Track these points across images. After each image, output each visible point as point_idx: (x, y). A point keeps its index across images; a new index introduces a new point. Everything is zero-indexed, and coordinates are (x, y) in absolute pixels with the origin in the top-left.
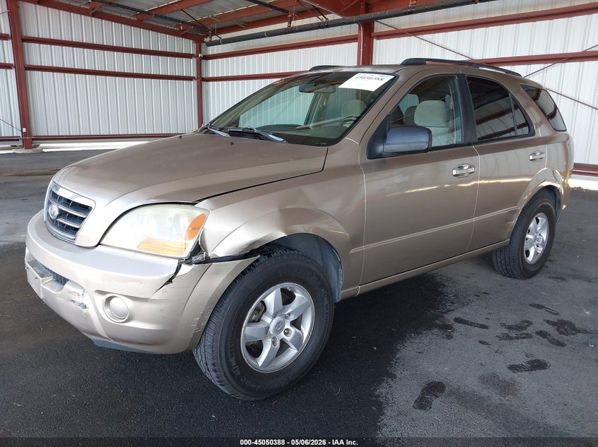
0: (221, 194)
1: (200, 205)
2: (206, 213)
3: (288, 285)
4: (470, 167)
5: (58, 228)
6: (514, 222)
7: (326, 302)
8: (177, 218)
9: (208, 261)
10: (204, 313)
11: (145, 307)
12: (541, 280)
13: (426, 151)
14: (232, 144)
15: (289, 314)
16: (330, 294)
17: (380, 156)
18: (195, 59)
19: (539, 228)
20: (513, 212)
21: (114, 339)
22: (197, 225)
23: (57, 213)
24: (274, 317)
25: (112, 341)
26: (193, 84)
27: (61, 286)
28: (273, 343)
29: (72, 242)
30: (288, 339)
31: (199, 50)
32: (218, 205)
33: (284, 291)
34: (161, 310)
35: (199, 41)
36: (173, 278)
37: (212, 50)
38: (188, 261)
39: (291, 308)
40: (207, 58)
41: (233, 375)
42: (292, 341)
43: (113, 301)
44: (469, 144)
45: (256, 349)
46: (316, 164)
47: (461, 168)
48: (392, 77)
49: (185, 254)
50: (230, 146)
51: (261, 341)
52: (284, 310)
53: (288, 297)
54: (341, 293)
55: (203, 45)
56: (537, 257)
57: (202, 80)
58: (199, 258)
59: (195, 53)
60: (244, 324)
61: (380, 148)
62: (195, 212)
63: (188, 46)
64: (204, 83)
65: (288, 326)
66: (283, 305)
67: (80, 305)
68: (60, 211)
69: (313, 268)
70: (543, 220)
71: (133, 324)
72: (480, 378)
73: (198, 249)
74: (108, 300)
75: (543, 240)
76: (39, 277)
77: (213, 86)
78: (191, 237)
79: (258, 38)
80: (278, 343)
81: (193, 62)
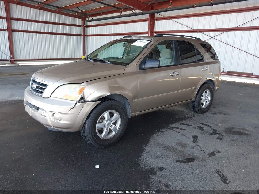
0: (89, 81)
1: (83, 84)
2: (85, 87)
3: (112, 111)
4: (177, 73)
5: (36, 92)
6: (196, 92)
7: (125, 117)
8: (75, 88)
9: (85, 102)
10: (84, 118)
11: (65, 116)
12: (208, 114)
13: (158, 67)
14: (94, 64)
15: (112, 120)
16: (126, 114)
17: (144, 69)
18: (82, 27)
19: (207, 95)
20: (195, 89)
21: (55, 127)
22: (82, 90)
23: (36, 87)
24: (107, 121)
25: (54, 128)
26: (81, 37)
27: (37, 110)
28: (107, 130)
29: (41, 96)
30: (112, 128)
31: (84, 23)
32: (88, 84)
33: (110, 113)
34: (70, 117)
35: (84, 19)
36: (74, 107)
37: (89, 24)
38: (79, 102)
39: (112, 119)
40: (87, 26)
41: (93, 139)
42: (113, 129)
43: (55, 114)
44: (177, 65)
45: (101, 131)
46: (121, 71)
47: (173, 73)
48: (149, 42)
49: (78, 99)
50: (93, 65)
51: (103, 129)
52: (110, 119)
53: (112, 115)
54: (130, 115)
55: (86, 21)
56: (207, 106)
57: (85, 36)
58: (82, 101)
59: (82, 25)
60: (97, 123)
61: (143, 66)
62: (81, 86)
63: (79, 22)
64: (86, 37)
65: (112, 124)
66: (110, 117)
67: (44, 116)
68: (37, 86)
69: (120, 105)
70: (208, 92)
71: (61, 122)
72: (176, 143)
73: (82, 98)
74: (53, 114)
75: (209, 99)
76: (30, 108)
77: (90, 38)
78: (80, 94)
79: (108, 19)
80: (108, 130)
81: (81, 28)
